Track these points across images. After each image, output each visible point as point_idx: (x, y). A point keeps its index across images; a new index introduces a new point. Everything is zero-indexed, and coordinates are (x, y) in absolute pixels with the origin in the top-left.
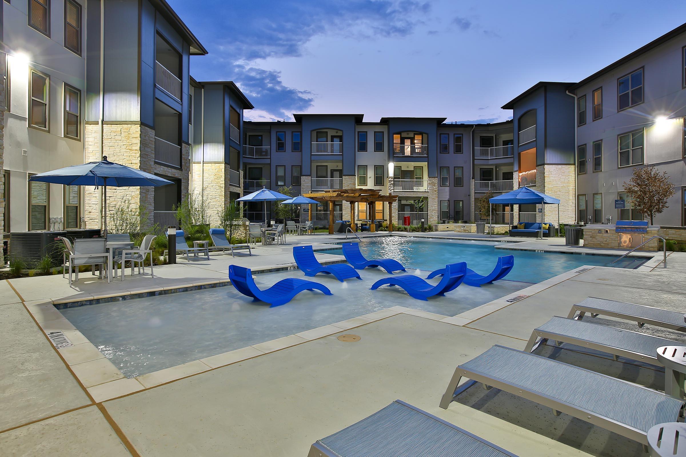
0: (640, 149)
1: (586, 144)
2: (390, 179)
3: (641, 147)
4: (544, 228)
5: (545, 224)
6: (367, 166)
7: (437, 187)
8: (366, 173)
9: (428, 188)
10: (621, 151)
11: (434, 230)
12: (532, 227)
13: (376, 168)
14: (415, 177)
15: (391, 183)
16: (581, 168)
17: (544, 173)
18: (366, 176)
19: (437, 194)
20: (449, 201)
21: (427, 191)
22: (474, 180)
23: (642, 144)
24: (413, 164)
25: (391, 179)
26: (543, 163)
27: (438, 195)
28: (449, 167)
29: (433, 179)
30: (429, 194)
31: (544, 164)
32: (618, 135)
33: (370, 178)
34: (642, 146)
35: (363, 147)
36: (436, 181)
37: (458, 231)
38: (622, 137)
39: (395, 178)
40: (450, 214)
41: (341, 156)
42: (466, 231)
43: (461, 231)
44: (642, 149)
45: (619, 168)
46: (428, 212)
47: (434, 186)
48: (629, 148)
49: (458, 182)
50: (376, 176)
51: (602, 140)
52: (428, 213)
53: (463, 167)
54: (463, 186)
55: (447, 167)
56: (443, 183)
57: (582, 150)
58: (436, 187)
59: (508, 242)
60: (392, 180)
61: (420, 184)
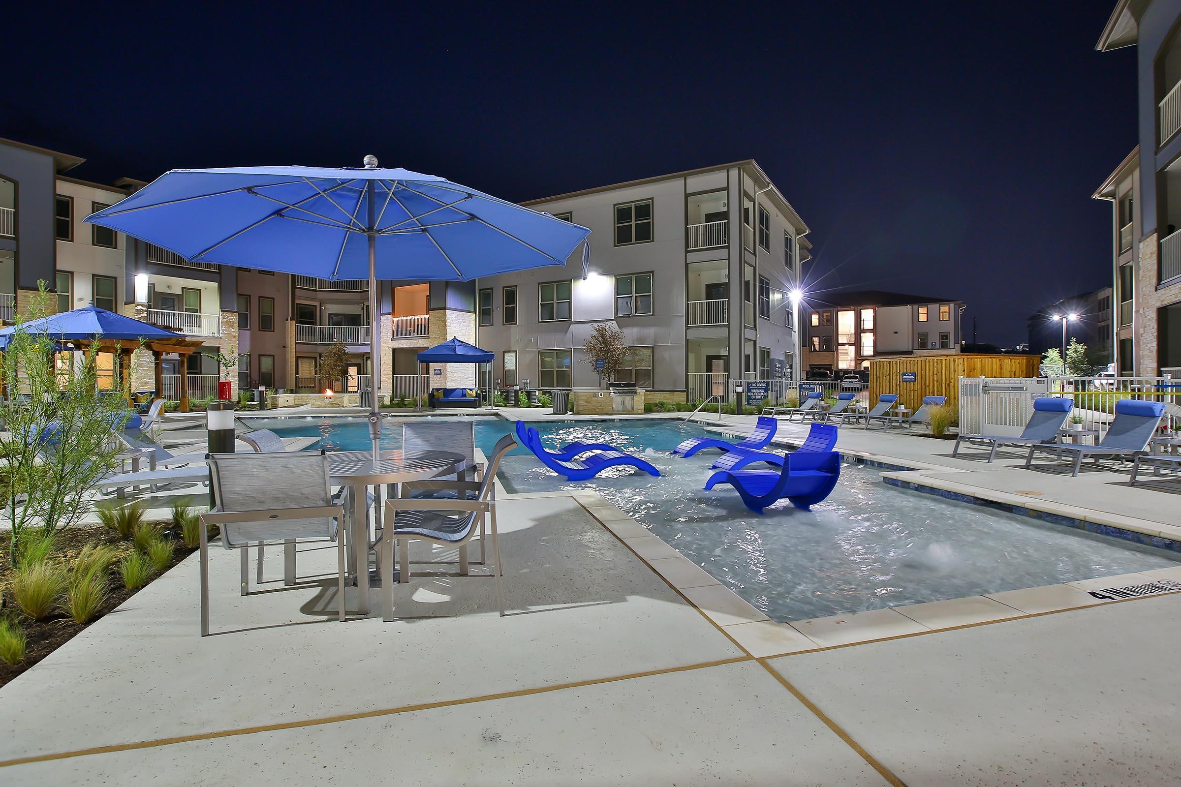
0: (568, 303)
1: (492, 289)
2: (139, 308)
3: (569, 301)
4: (471, 396)
5: (471, 390)
6: (72, 273)
7: (237, 330)
8: (69, 287)
9: (221, 331)
10: (542, 303)
11: (269, 406)
12: (453, 394)
13: (97, 280)
14: (185, 307)
15: (141, 315)
16: (485, 316)
17: (446, 321)
18: (70, 294)
19: (237, 342)
20: (250, 355)
21: (216, 335)
22: (294, 322)
23: (569, 298)
24: (182, 283)
25: (141, 307)
26: (442, 306)
27: (238, 344)
28: (250, 296)
29: (230, 314)
30: (222, 341)
31: (445, 308)
32: (539, 284)
33: (81, 299)
34: (569, 299)
35: (64, 230)
36: (234, 318)
37: (318, 406)
38: (545, 286)
39: (149, 307)
40: (252, 377)
41: (14, 242)
42: (335, 405)
43: (325, 406)
44: (570, 303)
45: (539, 322)
46: (219, 374)
47: (232, 327)
48: (553, 301)
49: (266, 324)
50: (98, 297)
51: (516, 286)
52: (219, 377)
53: (273, 299)
54: (273, 331)
55: (247, 295)
56: (243, 323)
57: (486, 296)
58: (235, 331)
59: (467, 415)
60: (144, 309)
61: (195, 321)
